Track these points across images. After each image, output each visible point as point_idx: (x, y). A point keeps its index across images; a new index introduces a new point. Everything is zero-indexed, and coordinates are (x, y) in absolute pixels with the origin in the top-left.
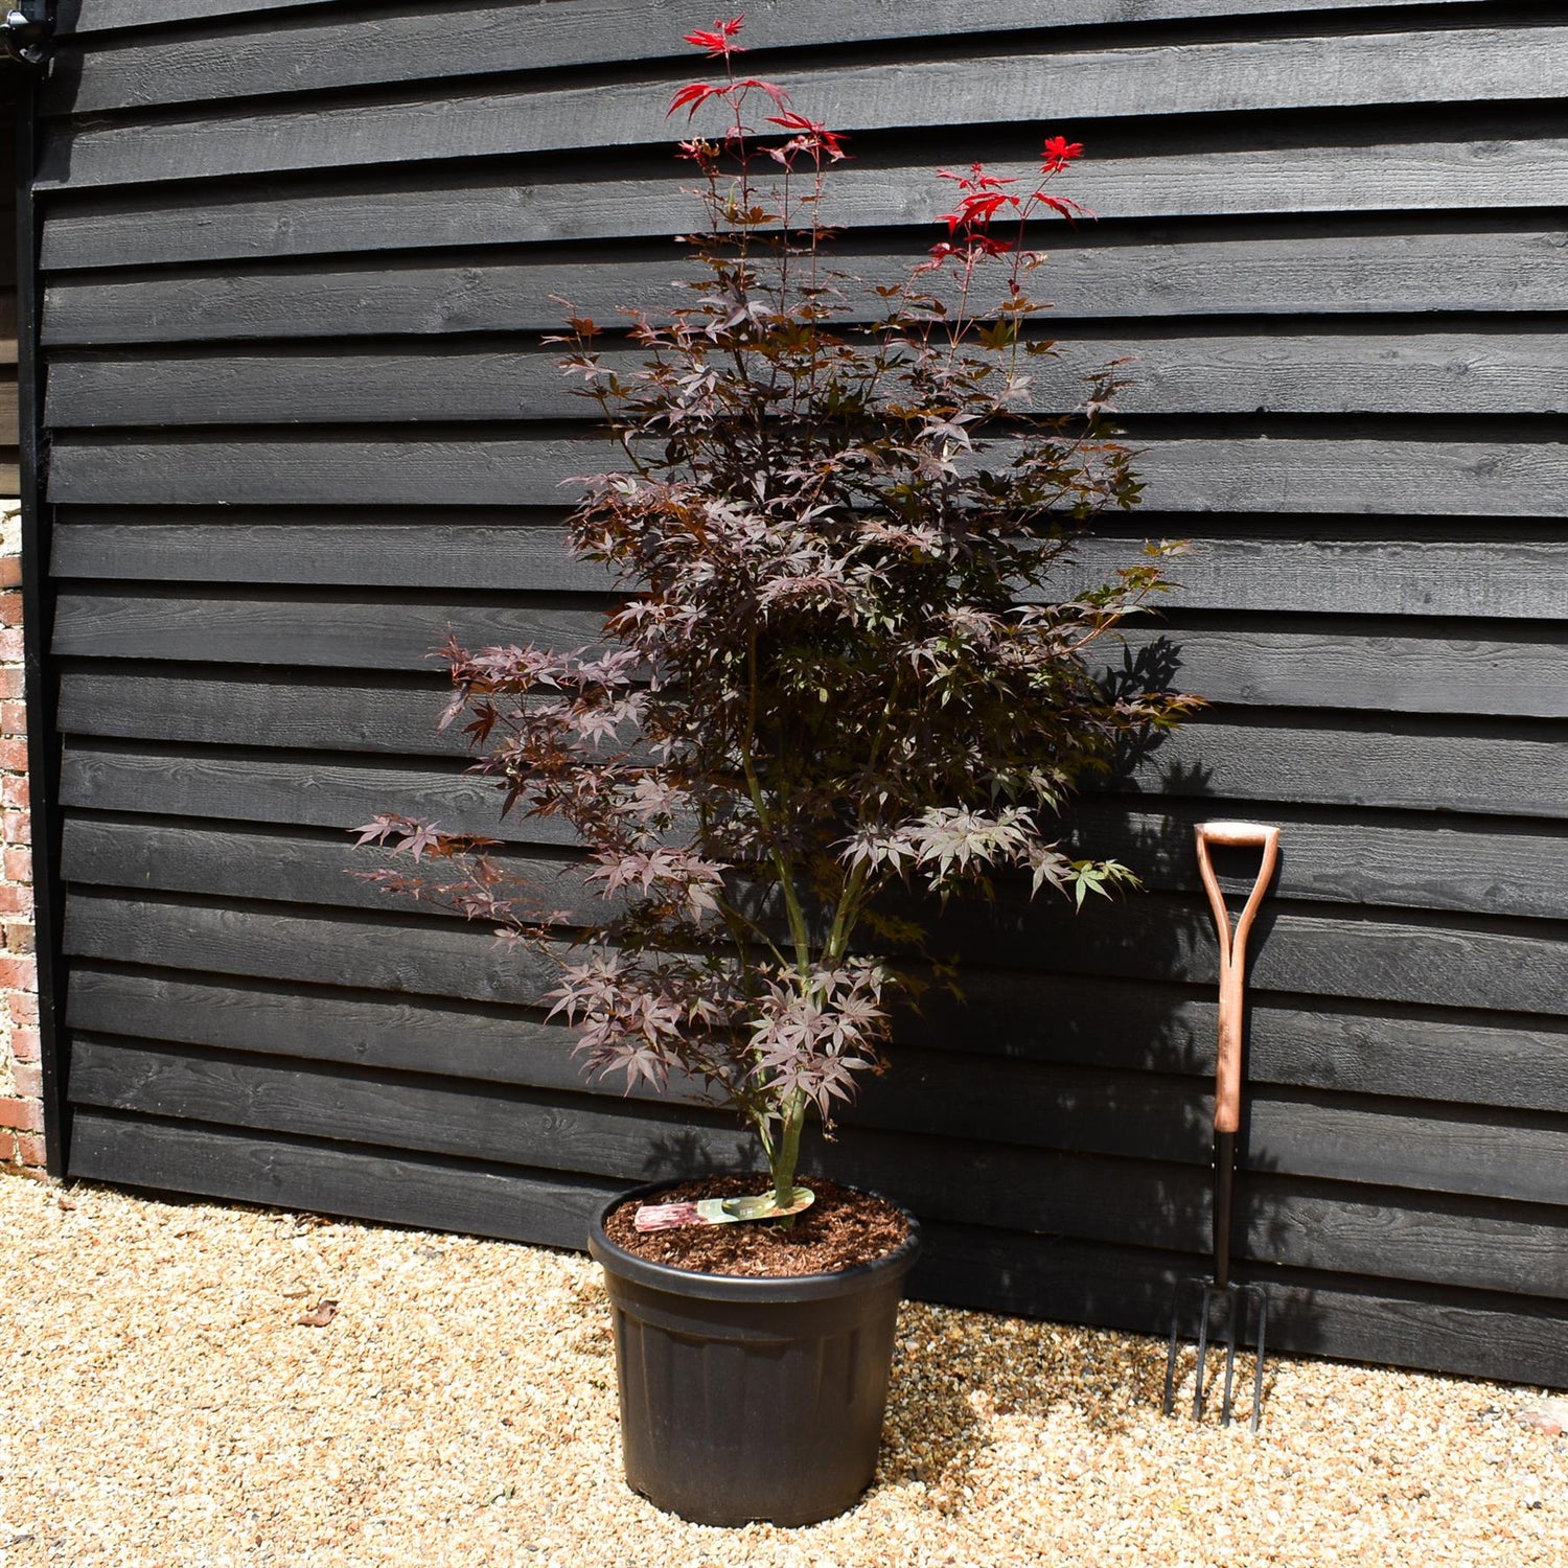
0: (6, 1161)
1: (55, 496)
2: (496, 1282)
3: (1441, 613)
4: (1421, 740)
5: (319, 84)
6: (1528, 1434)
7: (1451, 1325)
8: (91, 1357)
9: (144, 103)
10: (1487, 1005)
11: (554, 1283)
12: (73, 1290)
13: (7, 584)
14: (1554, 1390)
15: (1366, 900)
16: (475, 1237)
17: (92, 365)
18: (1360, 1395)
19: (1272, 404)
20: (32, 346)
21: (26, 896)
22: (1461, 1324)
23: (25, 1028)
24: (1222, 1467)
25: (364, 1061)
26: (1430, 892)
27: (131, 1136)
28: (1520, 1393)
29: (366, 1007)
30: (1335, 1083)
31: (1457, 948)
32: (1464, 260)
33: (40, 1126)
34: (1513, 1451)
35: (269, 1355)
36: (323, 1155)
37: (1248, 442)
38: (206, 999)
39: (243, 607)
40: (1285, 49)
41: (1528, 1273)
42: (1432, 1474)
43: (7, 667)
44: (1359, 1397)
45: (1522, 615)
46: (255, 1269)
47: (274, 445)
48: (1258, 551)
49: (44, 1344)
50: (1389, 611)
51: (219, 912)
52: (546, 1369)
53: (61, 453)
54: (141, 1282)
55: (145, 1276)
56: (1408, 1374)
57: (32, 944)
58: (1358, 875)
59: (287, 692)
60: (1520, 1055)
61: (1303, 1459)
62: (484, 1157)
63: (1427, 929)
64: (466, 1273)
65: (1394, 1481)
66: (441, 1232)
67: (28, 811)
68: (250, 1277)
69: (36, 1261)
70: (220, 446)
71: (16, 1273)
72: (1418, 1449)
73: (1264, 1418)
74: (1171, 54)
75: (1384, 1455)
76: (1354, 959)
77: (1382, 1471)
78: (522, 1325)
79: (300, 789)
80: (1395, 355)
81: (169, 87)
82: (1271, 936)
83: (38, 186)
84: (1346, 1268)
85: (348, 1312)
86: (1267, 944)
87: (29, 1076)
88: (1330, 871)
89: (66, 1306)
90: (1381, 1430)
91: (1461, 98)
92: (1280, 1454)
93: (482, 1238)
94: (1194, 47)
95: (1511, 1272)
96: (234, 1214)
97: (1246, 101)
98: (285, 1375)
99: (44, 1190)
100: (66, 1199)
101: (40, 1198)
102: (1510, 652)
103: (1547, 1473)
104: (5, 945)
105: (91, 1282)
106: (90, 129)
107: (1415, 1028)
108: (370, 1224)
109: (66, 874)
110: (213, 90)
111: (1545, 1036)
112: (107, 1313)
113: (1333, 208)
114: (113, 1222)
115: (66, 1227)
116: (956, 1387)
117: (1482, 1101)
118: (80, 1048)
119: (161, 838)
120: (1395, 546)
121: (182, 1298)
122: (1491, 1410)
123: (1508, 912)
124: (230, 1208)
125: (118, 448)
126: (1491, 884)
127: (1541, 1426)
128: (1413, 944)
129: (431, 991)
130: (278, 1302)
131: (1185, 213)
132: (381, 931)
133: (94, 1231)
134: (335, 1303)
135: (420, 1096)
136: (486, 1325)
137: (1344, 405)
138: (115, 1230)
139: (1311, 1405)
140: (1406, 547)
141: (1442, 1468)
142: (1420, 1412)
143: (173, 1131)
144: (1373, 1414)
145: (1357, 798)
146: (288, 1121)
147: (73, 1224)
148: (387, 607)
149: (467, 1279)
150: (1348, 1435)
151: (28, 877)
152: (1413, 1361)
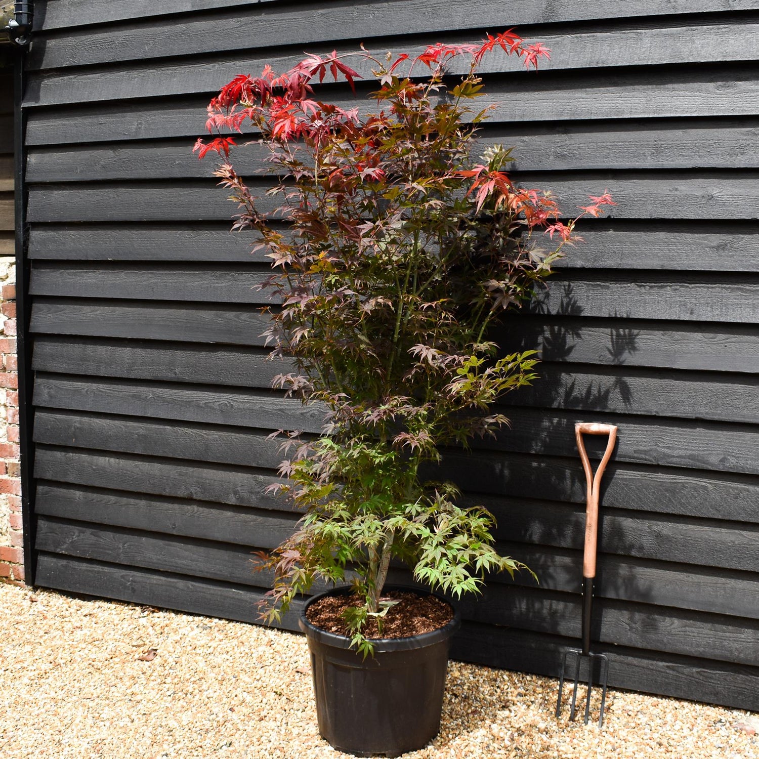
0: (7, 577)
1: (31, 256)
2: (235, 642)
3: (698, 320)
4: (687, 383)
5: (157, 55)
6: (738, 734)
7: (701, 678)
8: (37, 672)
9: (74, 64)
10: (720, 517)
11: (263, 643)
12: (32, 640)
13: (9, 298)
14: (753, 712)
15: (660, 463)
16: (227, 620)
17: (50, 192)
18: (655, 711)
19: (615, 214)
20: (21, 183)
21: (16, 449)
22: (706, 677)
23: (16, 513)
24: (582, 744)
25: (175, 533)
26: (692, 459)
27: (65, 567)
28: (736, 713)
29: (176, 506)
30: (644, 554)
31: (705, 488)
32: (711, 142)
33: (22, 561)
34: (730, 742)
35: (121, 674)
36: (155, 579)
37: (603, 233)
38: (101, 501)
39: (119, 310)
40: (623, 36)
41: (740, 653)
42: (688, 752)
43: (9, 338)
44: (655, 712)
45: (739, 321)
46: (120, 632)
47: (135, 232)
48: (608, 288)
49: (15, 666)
50: (672, 318)
51: (107, 459)
52: (253, 685)
53: (35, 234)
54: (65, 637)
55: (67, 634)
56: (680, 702)
57: (19, 472)
58: (656, 450)
59: (140, 352)
60: (736, 543)
61: (623, 742)
62: (231, 581)
63: (691, 478)
64: (221, 637)
65: (668, 754)
66: (210, 617)
67: (18, 408)
68: (117, 636)
69: (16, 626)
70: (109, 232)
71: (6, 632)
72: (682, 739)
73: (606, 721)
74: (567, 39)
75: (664, 741)
76: (654, 492)
77: (663, 749)
78: (245, 663)
79: (146, 399)
80: (677, 190)
81: (86, 56)
82: (613, 481)
83: (24, 105)
84: (649, 647)
85: (162, 655)
86: (611, 484)
87: (17, 536)
88: (642, 448)
89: (28, 648)
90: (664, 729)
91: (710, 60)
92: (611, 739)
93: (230, 621)
94: (578, 35)
95: (731, 652)
96: (113, 606)
97: (603, 62)
98: (128, 684)
99: (23, 592)
100: (34, 596)
101: (21, 596)
102: (734, 340)
103: (746, 754)
104: (7, 473)
105: (41, 637)
106: (49, 77)
107: (684, 528)
108: (177, 612)
109: (36, 438)
110: (107, 58)
111: (749, 533)
112: (47, 652)
113: (646, 116)
114: (55, 608)
115: (32, 610)
116: (453, 700)
117: (717, 565)
118: (42, 524)
119: (80, 422)
120: (677, 286)
121: (84, 645)
122: (720, 721)
123: (731, 470)
124: (111, 603)
125: (61, 232)
126: (722, 456)
127: (745, 730)
128: (683, 486)
129: (207, 499)
130: (129, 649)
131: (573, 118)
132: (183, 469)
133: (45, 612)
134: (156, 650)
135: (201, 550)
136: (228, 663)
137: (651, 215)
138: (55, 612)
139: (630, 716)
140: (681, 286)
141: (693, 749)
142: (685, 721)
143: (85, 565)
144: (661, 721)
145: (656, 412)
146: (139, 561)
147: (35, 609)
148: (187, 311)
149: (221, 640)
150: (647, 730)
151: (18, 440)
152: (682, 695)
